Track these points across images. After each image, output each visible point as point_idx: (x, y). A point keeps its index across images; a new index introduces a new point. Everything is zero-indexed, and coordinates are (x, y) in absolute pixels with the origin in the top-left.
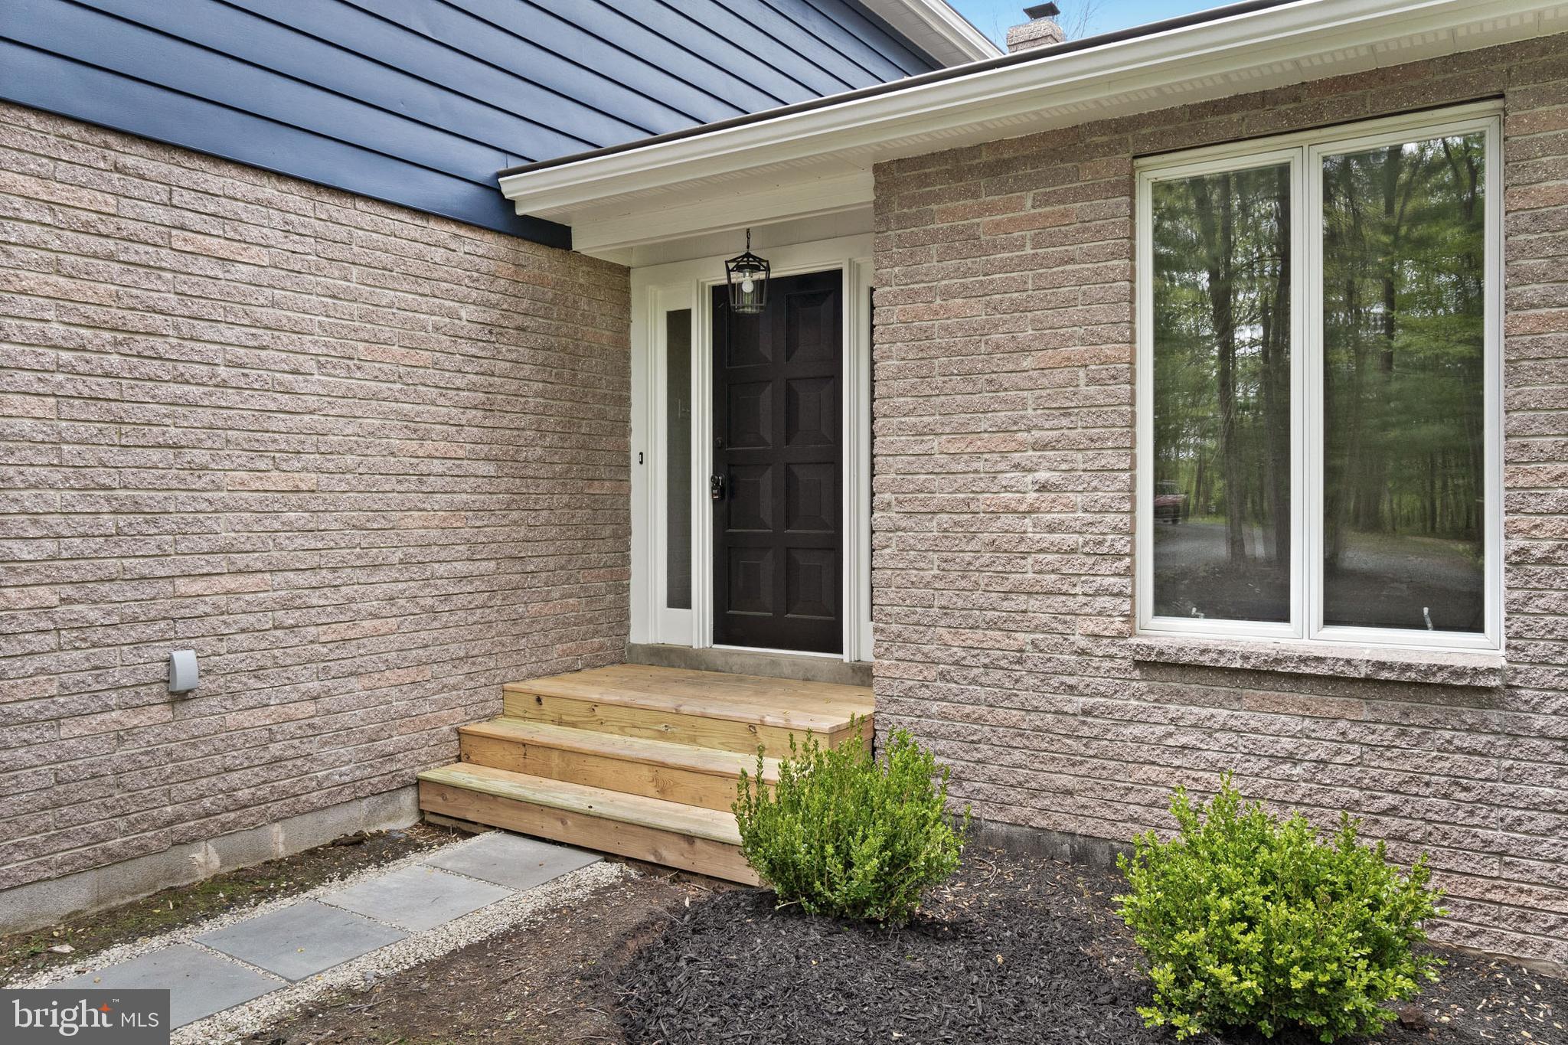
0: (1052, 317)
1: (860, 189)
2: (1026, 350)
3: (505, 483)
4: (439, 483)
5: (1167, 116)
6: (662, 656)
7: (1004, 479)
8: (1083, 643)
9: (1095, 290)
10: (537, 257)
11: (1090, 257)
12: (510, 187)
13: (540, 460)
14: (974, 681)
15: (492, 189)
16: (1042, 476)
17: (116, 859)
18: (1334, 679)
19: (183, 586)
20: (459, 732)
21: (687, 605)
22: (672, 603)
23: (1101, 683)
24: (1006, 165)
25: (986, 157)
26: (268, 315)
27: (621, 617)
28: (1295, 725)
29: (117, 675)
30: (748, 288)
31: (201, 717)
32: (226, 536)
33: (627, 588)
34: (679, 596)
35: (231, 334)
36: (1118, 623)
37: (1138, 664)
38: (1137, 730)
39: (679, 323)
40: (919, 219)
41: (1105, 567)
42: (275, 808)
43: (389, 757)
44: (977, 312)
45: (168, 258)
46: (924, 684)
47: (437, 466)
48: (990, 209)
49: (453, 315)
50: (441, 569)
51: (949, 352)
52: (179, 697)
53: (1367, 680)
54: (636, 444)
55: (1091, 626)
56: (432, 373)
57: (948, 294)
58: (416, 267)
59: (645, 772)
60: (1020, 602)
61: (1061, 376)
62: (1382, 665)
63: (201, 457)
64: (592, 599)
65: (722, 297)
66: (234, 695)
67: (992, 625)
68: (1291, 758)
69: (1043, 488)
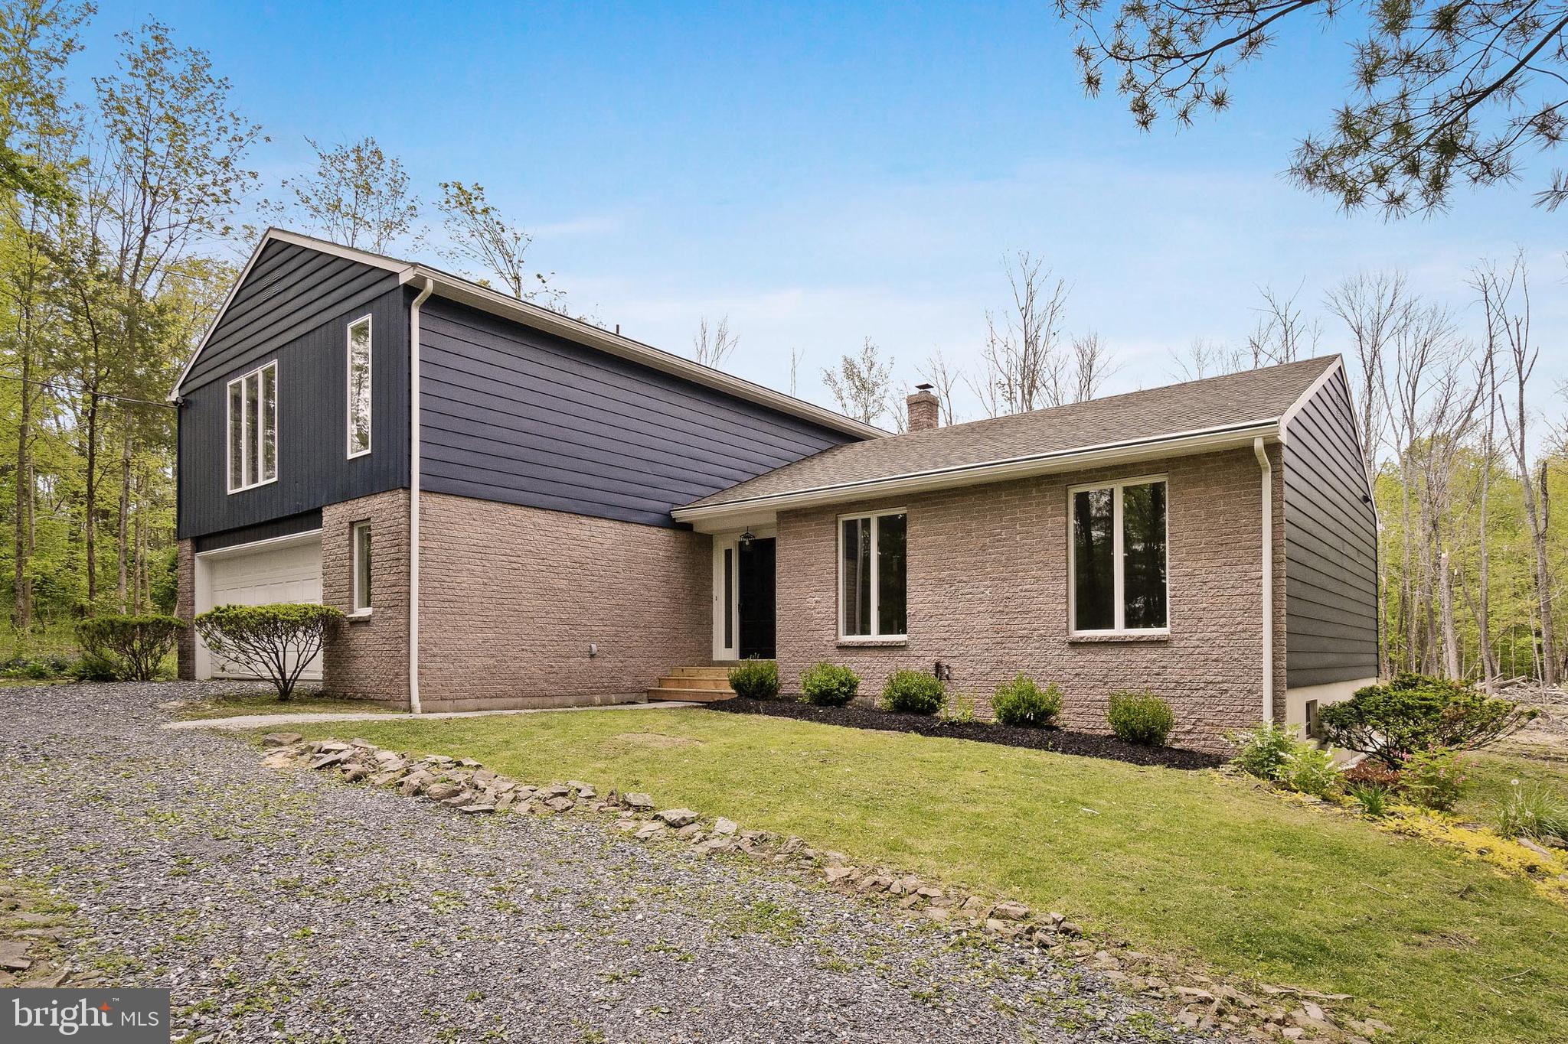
0: (818, 556)
1: (773, 519)
2: (813, 565)
3: (672, 605)
4: (654, 604)
5: (843, 505)
6: (722, 663)
7: (808, 600)
8: (825, 643)
9: (828, 549)
10: (682, 535)
11: (827, 540)
12: (674, 514)
13: (683, 598)
14: (801, 656)
15: (669, 515)
16: (816, 598)
17: (580, 694)
18: (875, 647)
19: (593, 628)
20: (660, 679)
21: (731, 647)
22: (726, 646)
23: (829, 653)
24: (808, 514)
25: (803, 512)
26: (611, 557)
27: (710, 651)
28: (869, 659)
29: (580, 648)
30: (747, 543)
31: (598, 662)
32: (602, 616)
33: (712, 642)
34: (728, 644)
35: (603, 563)
36: (833, 637)
37: (838, 646)
39: (728, 553)
40: (787, 528)
41: (830, 623)
42: (612, 690)
43: (640, 682)
44: (801, 554)
45: (590, 545)
46: (789, 658)
47: (653, 599)
48: (805, 526)
49: (658, 554)
50: (654, 629)
51: (794, 565)
52: (592, 656)
53: (881, 646)
54: (715, 593)
55: (826, 638)
56: (652, 572)
57: (794, 549)
58: (647, 541)
59: (712, 682)
60: (811, 632)
61: (820, 571)
62: (883, 642)
63: (597, 595)
64: (700, 644)
65: (741, 544)
66: (604, 658)
67: (805, 641)
68: (868, 668)
69: (816, 602)
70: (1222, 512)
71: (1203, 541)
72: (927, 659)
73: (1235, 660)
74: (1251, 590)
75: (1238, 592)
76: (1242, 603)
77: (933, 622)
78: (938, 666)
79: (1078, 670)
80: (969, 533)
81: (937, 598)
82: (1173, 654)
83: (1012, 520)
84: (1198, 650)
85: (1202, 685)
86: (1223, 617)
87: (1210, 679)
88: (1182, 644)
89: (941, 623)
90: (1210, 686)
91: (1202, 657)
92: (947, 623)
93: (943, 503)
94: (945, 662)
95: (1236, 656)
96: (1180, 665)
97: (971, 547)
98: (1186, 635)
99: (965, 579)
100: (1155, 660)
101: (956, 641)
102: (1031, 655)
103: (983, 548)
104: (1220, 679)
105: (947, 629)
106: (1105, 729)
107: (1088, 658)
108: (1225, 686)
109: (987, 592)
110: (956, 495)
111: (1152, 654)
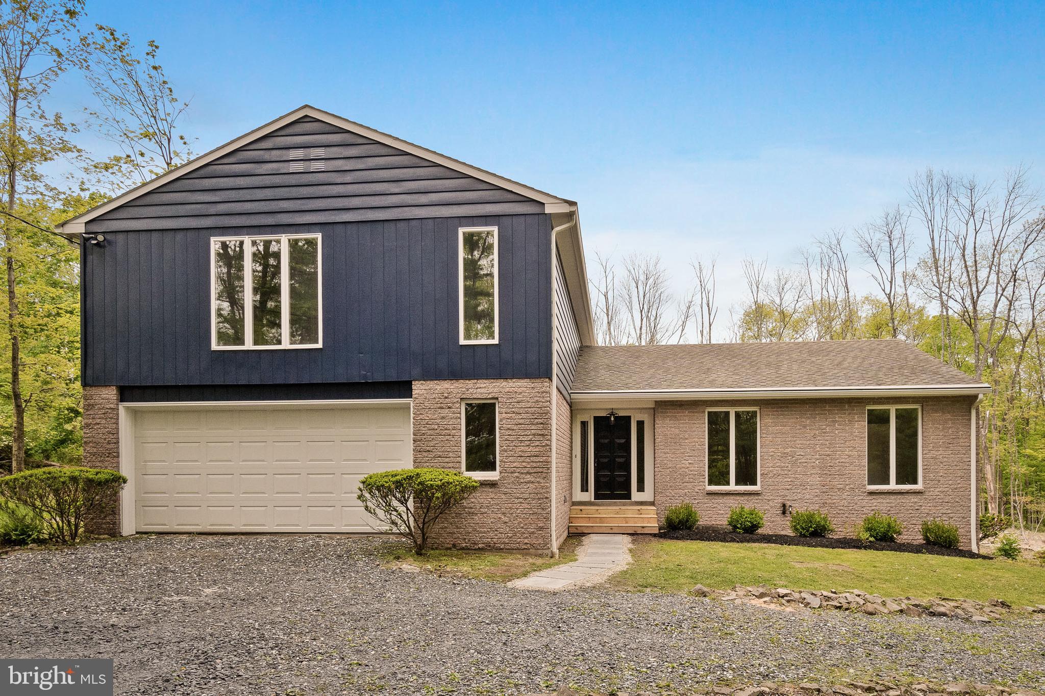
0: (691, 433)
1: (652, 405)
5: (712, 401)
9: (700, 430)
11: (698, 423)
14: (677, 499)
16: (690, 461)
20: (570, 517)
21: (587, 491)
22: (582, 491)
23: (700, 497)
24: (683, 405)
25: (679, 403)
34: (584, 488)
36: (702, 487)
37: (707, 494)
38: (707, 505)
39: (584, 424)
40: (665, 413)
41: (701, 477)
44: (677, 431)
46: (666, 501)
48: (680, 412)
51: (671, 438)
53: (738, 493)
54: (574, 452)
55: (698, 487)
57: (671, 427)
60: (686, 484)
61: (694, 444)
67: (680, 489)
69: (690, 463)
70: (950, 428)
71: (941, 441)
72: (776, 501)
73: (957, 502)
74: (965, 467)
75: (958, 468)
76: (960, 473)
77: (780, 479)
78: (784, 506)
79: (873, 508)
80: (805, 427)
81: (783, 464)
82: (926, 499)
83: (833, 421)
84: (939, 497)
85: (940, 515)
86: (950, 480)
87: (945, 511)
88: (930, 494)
89: (786, 479)
90: (944, 515)
91: (941, 501)
92: (789, 480)
93: (787, 407)
94: (788, 503)
95: (957, 500)
96: (929, 505)
97: (806, 435)
98: (932, 489)
99: (802, 454)
100: (916, 502)
101: (796, 491)
102: (845, 499)
103: (814, 437)
104: (949, 511)
105: (790, 483)
106: (919, 539)
107: (879, 501)
108: (951, 515)
109: (817, 462)
110: (797, 403)
111: (914, 499)
